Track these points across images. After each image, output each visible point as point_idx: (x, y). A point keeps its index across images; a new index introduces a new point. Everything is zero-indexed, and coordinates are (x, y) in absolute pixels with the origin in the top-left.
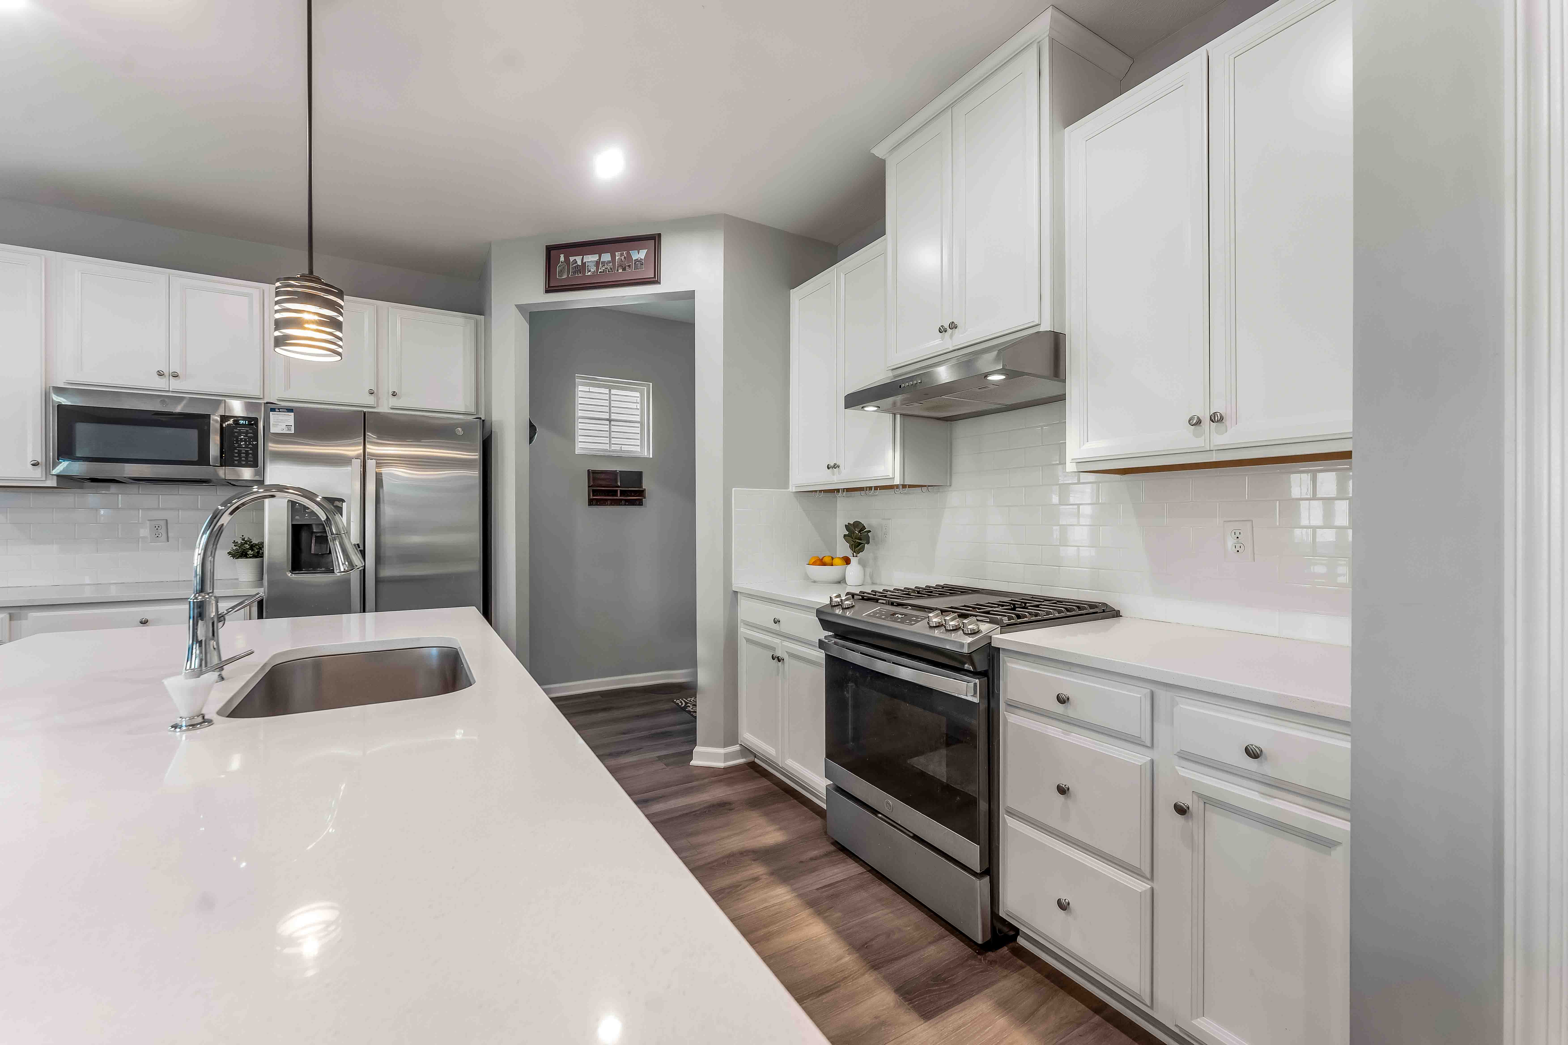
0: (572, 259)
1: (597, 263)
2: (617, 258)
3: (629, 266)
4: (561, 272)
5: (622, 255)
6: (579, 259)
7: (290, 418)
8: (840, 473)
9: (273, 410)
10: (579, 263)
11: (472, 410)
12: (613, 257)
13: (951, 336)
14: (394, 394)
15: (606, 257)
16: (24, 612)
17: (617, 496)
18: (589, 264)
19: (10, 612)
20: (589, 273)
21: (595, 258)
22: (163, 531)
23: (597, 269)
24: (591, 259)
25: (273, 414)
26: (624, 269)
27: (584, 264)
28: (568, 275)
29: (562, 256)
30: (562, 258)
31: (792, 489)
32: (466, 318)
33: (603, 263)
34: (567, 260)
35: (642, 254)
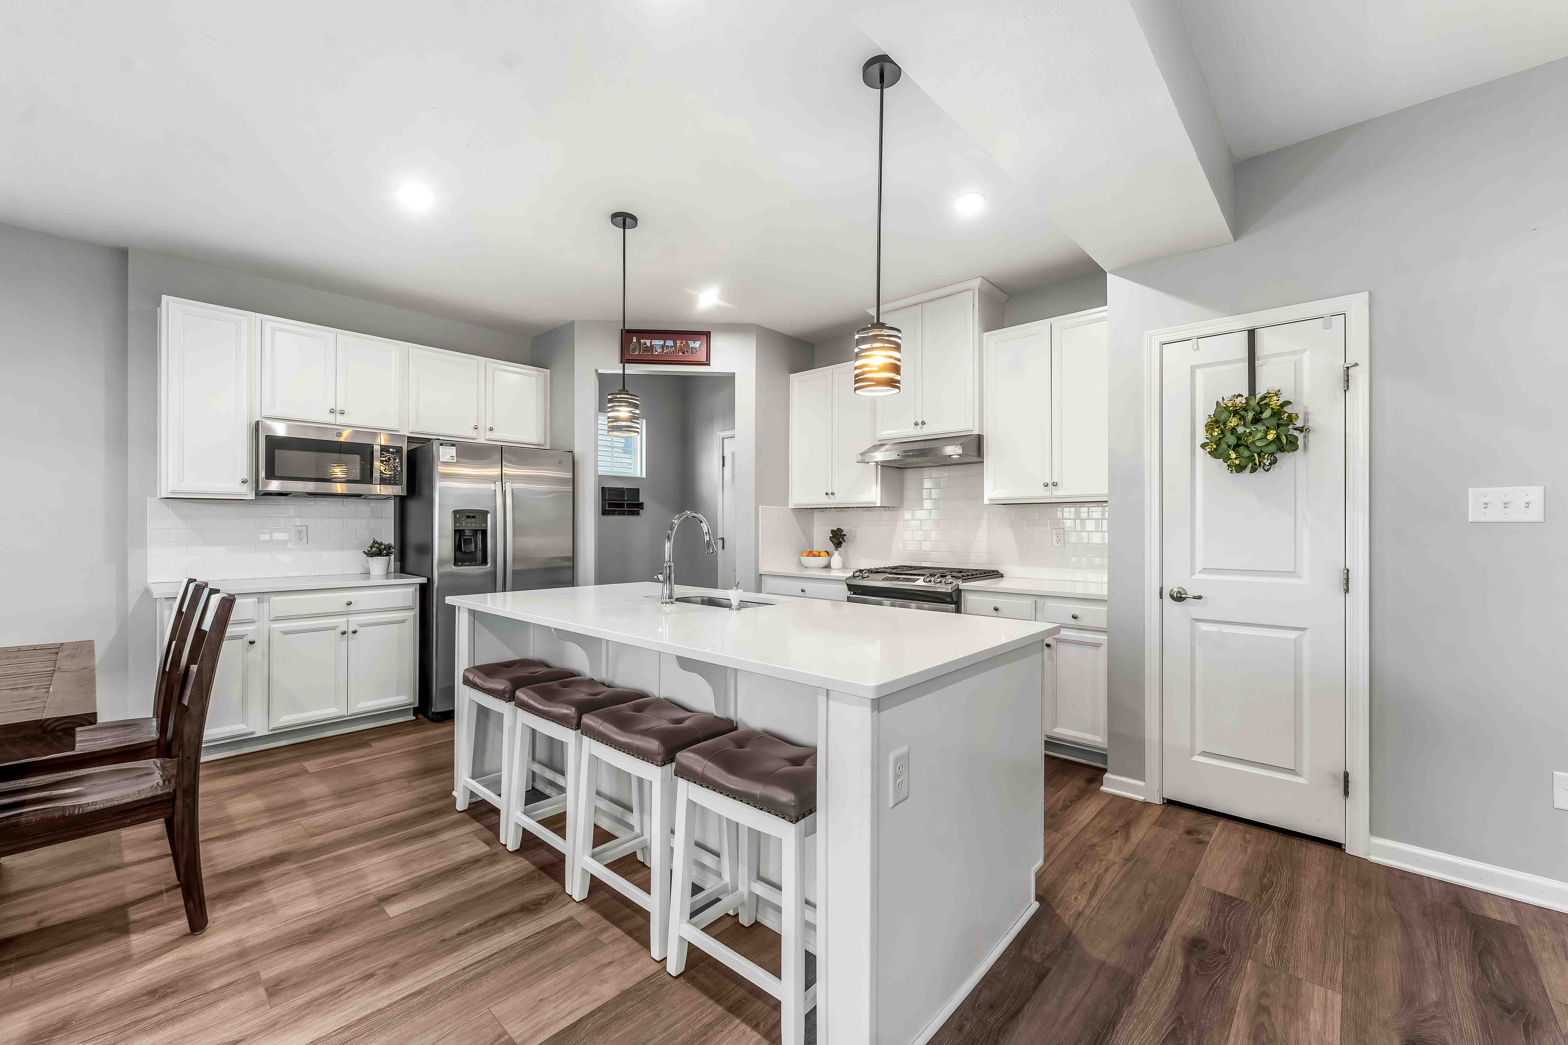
0: (642, 341)
1: (663, 347)
2: (678, 344)
3: (687, 351)
4: (634, 350)
5: (681, 343)
6: (648, 342)
7: (453, 451)
8: (835, 498)
9: (442, 444)
10: (649, 345)
11: (542, 442)
12: (675, 343)
13: (921, 428)
14: (491, 429)
15: (670, 343)
16: (266, 597)
17: (624, 508)
18: (656, 346)
19: (259, 597)
20: (656, 353)
21: (661, 342)
22: (304, 535)
23: (663, 351)
24: (658, 343)
25: (442, 448)
26: (683, 353)
27: (652, 346)
28: (640, 352)
29: (635, 338)
30: (635, 340)
31: (791, 506)
32: (538, 371)
33: (667, 347)
34: (638, 342)
35: (697, 344)
